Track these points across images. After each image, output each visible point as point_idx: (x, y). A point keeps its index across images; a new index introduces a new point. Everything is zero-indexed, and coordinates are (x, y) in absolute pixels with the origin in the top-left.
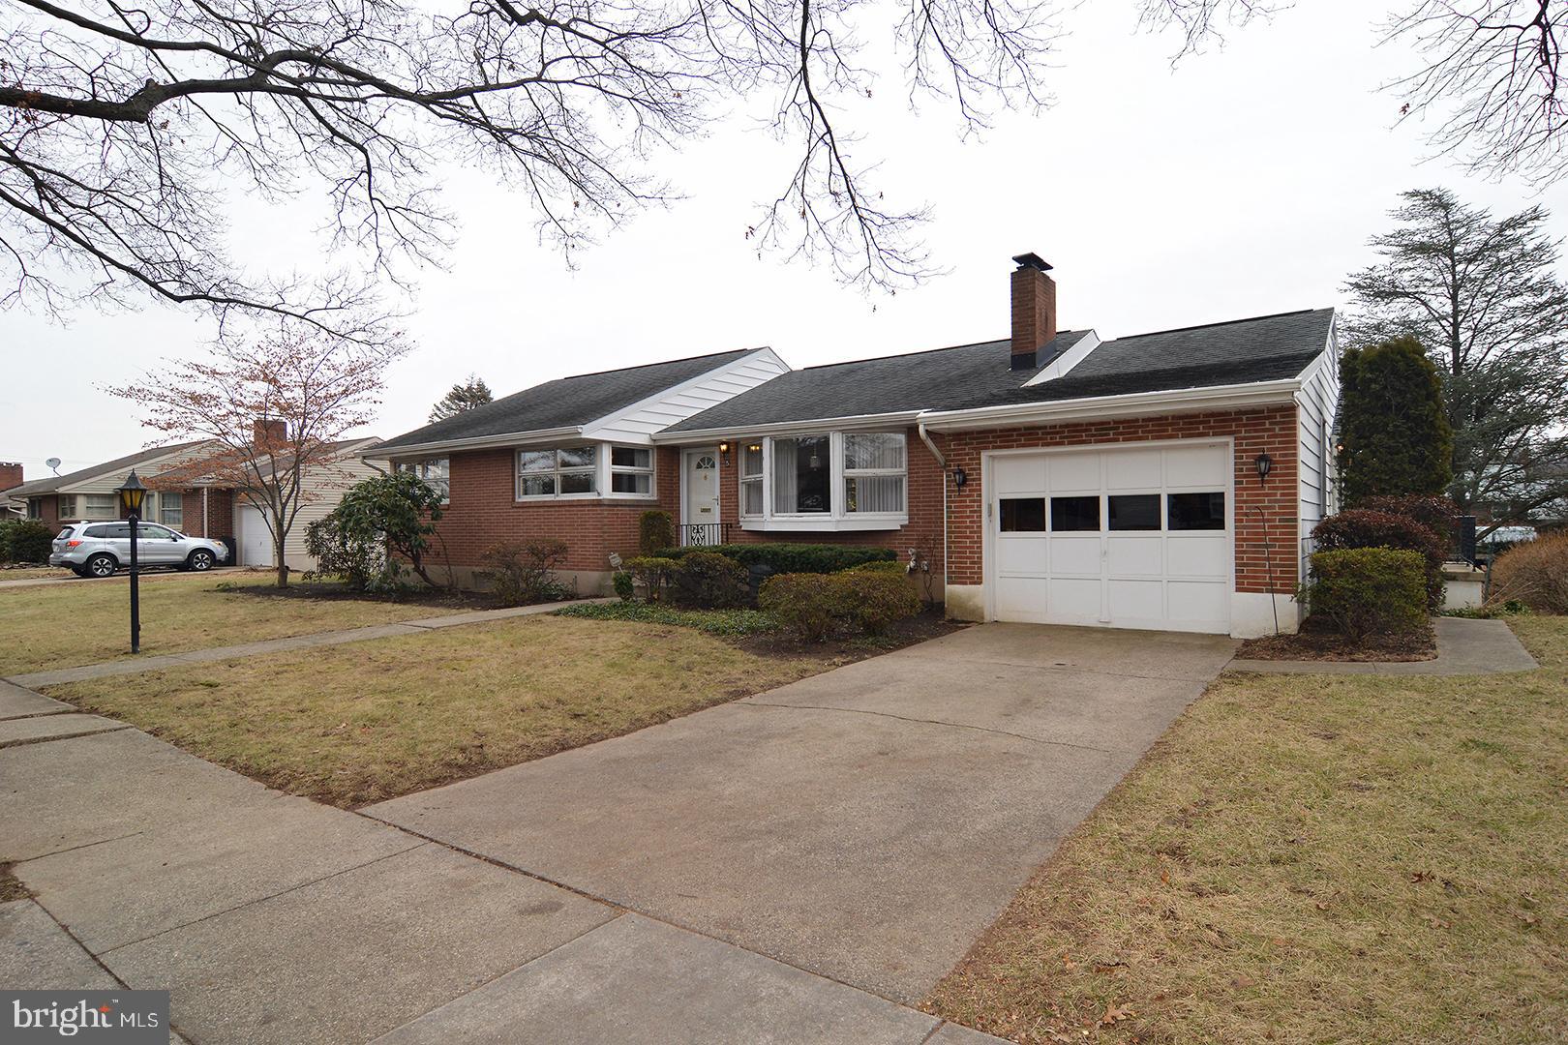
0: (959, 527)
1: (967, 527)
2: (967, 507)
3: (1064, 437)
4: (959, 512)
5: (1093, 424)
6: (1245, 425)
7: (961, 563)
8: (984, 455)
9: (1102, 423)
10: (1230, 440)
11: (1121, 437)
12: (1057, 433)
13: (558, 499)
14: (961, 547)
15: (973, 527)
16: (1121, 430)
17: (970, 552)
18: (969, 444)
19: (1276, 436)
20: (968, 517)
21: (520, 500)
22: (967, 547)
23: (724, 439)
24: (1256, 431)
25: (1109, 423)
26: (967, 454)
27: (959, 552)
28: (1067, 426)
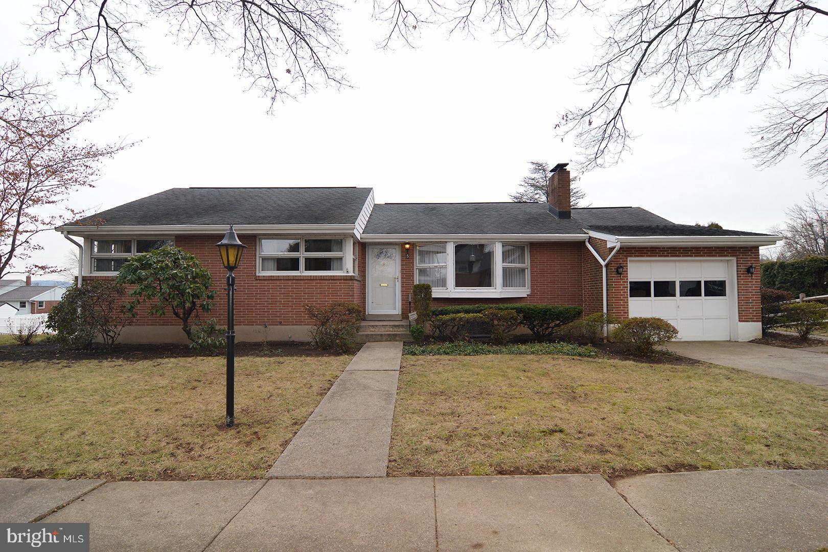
0: (617, 295)
1: (621, 295)
2: (621, 285)
3: (669, 253)
4: (617, 287)
5: (681, 248)
6: (742, 253)
7: (619, 313)
8: (629, 259)
9: (686, 248)
10: (734, 259)
11: (694, 255)
12: (665, 251)
13: (303, 274)
14: (618, 305)
15: (624, 295)
16: (694, 252)
17: (623, 308)
18: (622, 253)
19: (753, 258)
20: (622, 290)
21: (260, 275)
22: (621, 305)
23: (407, 241)
24: (746, 255)
25: (689, 248)
26: (621, 259)
27: (617, 308)
28: (670, 248)
